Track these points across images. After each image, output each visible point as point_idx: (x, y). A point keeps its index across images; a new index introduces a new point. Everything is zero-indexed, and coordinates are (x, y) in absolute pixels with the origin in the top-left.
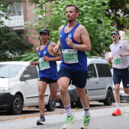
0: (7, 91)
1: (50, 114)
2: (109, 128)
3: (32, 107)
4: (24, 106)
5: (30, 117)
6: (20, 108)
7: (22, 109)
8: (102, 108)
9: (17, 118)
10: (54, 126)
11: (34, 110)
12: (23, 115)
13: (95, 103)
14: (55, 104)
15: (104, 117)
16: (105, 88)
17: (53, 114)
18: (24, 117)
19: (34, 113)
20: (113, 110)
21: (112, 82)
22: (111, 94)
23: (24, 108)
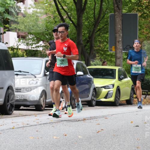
20: (13, 121)
21: (14, 78)
22: (12, 97)
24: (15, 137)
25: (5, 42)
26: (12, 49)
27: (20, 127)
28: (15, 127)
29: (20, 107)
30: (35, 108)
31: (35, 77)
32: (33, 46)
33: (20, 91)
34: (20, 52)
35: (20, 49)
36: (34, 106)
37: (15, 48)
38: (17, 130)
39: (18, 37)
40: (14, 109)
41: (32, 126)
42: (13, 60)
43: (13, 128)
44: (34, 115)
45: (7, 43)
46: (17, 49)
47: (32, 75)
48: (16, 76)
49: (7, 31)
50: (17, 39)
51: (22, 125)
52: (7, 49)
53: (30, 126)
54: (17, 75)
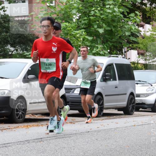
0: (6, 94)
2: (129, 141)
3: (37, 114)
4: (27, 113)
5: (34, 126)
6: (22, 115)
7: (25, 116)
8: (121, 118)
9: (18, 127)
10: (63, 138)
11: (39, 118)
12: (26, 124)
13: (113, 111)
15: (124, 128)
16: (126, 94)
18: (27, 126)
19: (39, 122)
20: (134, 120)
21: (135, 86)
22: (133, 101)
23: (27, 115)
24: (136, 132)
25: (128, 58)
26: (134, 63)
27: (140, 124)
28: (136, 125)
29: (139, 109)
30: (151, 110)
31: (152, 86)
32: (150, 61)
33: (139, 97)
34: (139, 66)
35: (139, 63)
36: (150, 108)
38: (138, 127)
39: (138, 54)
40: (134, 110)
41: (149, 124)
42: (134, 72)
43: (134, 126)
44: (150, 115)
45: (129, 59)
47: (149, 84)
48: (136, 85)
49: (130, 50)
50: (138, 56)
51: (141, 124)
52: (130, 63)
53: (147, 124)
54: (137, 84)
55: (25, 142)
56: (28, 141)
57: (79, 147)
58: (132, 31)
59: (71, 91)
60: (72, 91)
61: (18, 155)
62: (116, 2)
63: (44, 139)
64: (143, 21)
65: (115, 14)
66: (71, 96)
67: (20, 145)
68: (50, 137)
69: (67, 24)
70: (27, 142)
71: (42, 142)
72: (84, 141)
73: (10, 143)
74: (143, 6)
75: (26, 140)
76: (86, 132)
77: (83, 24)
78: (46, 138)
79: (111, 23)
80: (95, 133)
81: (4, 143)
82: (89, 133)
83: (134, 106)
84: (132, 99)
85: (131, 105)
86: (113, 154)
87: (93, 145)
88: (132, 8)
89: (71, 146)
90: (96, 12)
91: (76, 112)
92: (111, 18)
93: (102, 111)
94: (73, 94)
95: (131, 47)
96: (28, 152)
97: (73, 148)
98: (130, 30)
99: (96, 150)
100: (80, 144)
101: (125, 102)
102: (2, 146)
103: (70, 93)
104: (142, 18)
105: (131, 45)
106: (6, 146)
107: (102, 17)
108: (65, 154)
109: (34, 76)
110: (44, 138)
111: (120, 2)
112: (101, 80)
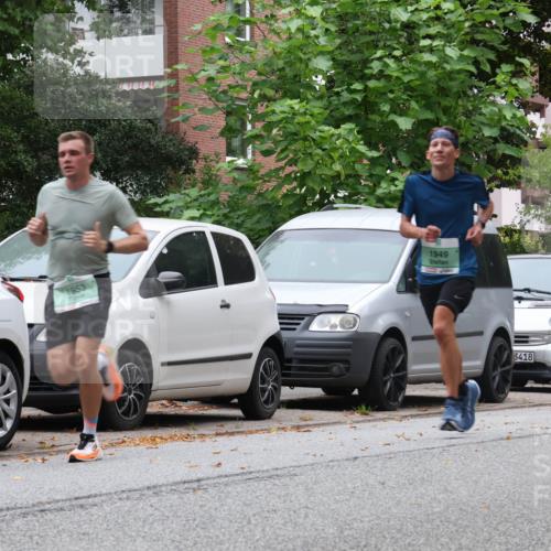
1: (257, 431)
2: (490, 489)
3: (185, 400)
4: (153, 395)
5: (174, 440)
6: (135, 404)
7: (146, 406)
9: (124, 442)
10: (270, 477)
11: (192, 412)
12: (148, 433)
14: (277, 390)
15: (473, 447)
16: (481, 333)
17: (268, 431)
18: (153, 439)
19: (193, 425)
20: (508, 420)
21: (512, 308)
22: (505, 356)
23: (154, 403)
24: (513, 460)
26: (509, 231)
28: (514, 435)
29: (526, 383)
33: (527, 342)
34: (527, 241)
35: (527, 231)
37: (515, 231)
38: (520, 442)
39: (524, 201)
40: (509, 386)
42: (510, 262)
43: (508, 438)
46: (520, 232)
48: (516, 303)
49: (498, 187)
50: (522, 206)
52: (496, 232)
54: (520, 299)
55: (146, 492)
56: (155, 489)
57: (322, 508)
58: (504, 123)
59: (298, 324)
60: (303, 322)
61: (120, 533)
62: (452, 31)
63: (209, 482)
64: (541, 93)
65: (448, 67)
66: (299, 342)
67: (128, 503)
68: (226, 476)
69: (295, 103)
70: (151, 492)
71: (200, 493)
72: (340, 488)
73: (95, 496)
74: (544, 43)
75: (147, 484)
76: (347, 460)
77: (345, 104)
78: (214, 478)
79: (435, 99)
80: (379, 464)
81: (77, 495)
82: (357, 462)
83: (508, 372)
84: (501, 349)
85: (499, 370)
86: (435, 532)
87: (370, 502)
88: (505, 48)
89: (297, 506)
90: (386, 65)
91: (317, 392)
92: (437, 83)
93: (403, 389)
94: (306, 334)
95: (501, 179)
96: (156, 524)
97: (303, 511)
98: (499, 121)
99: (378, 518)
100: (325, 499)
101: (477, 359)
102: (68, 503)
103: (294, 329)
104: (540, 81)
105: (499, 172)
106: (82, 506)
107: (406, 79)
108: (278, 531)
109: (177, 274)
110: (208, 478)
111: (468, 30)
112: (398, 286)
